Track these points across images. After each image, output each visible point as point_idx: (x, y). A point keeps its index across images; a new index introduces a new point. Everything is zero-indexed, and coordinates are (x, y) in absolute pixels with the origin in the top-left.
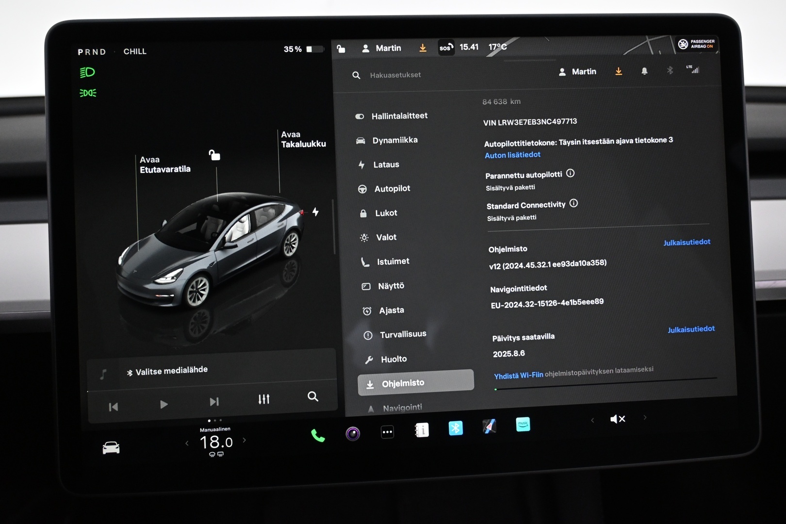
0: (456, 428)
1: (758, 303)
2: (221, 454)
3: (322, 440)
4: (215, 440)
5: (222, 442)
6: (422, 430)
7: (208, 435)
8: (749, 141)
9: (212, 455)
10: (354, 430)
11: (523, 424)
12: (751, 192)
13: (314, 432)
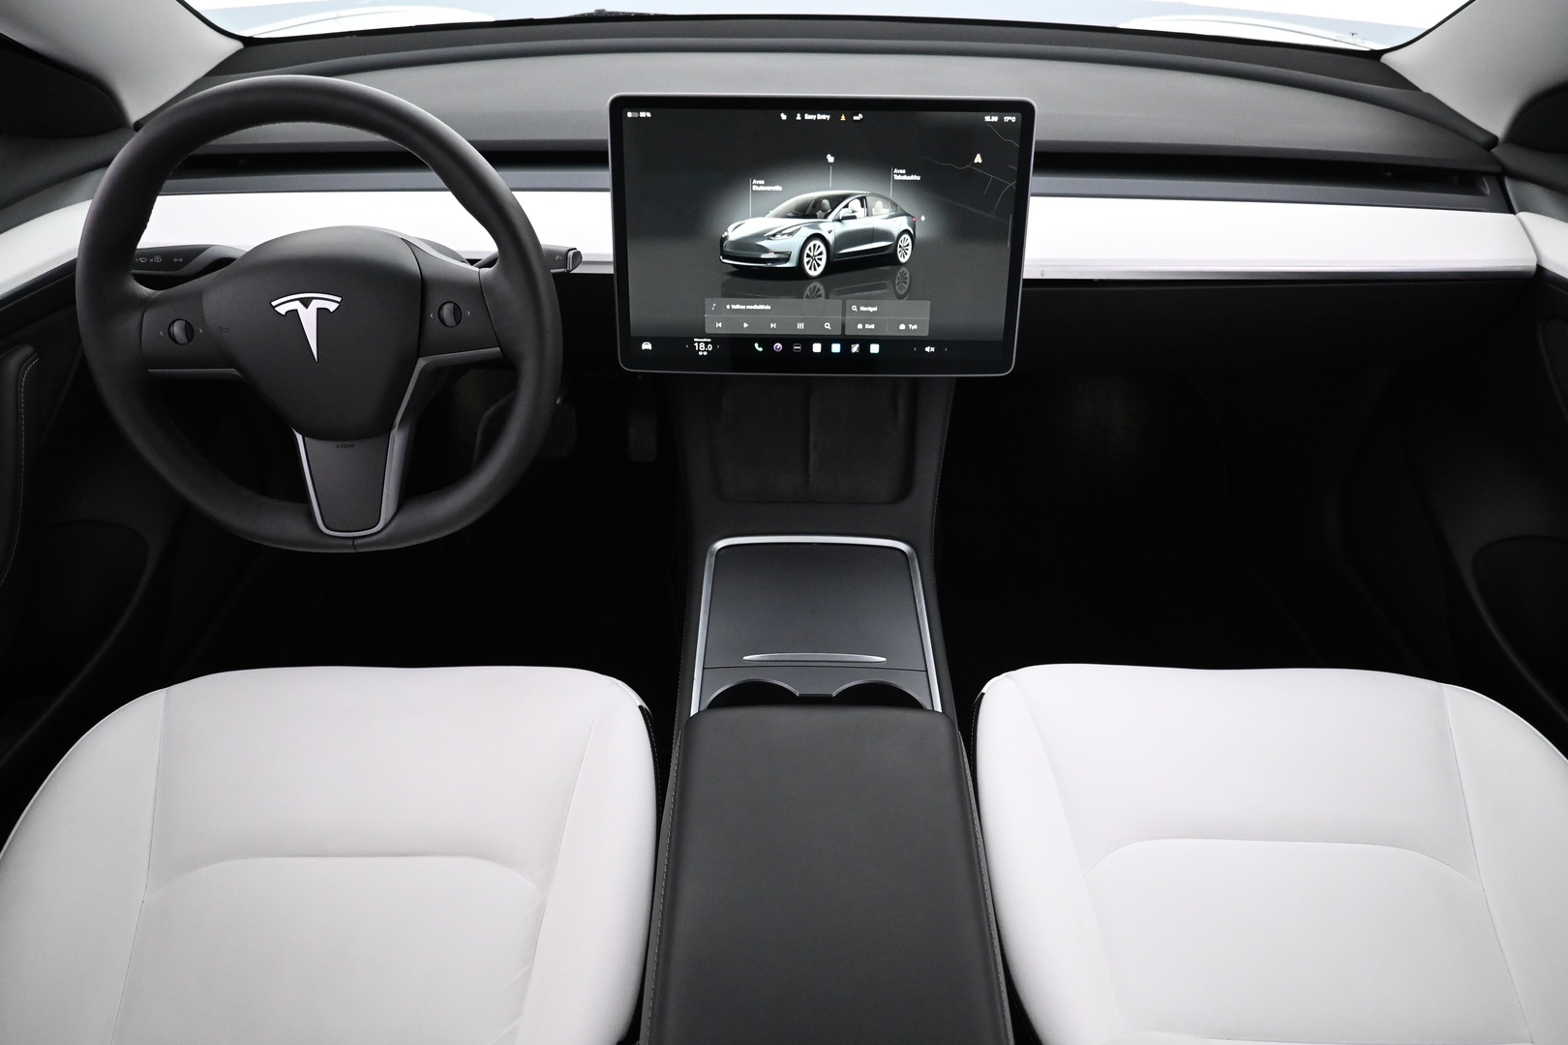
0: (836, 348)
1: (1024, 280)
2: (705, 353)
3: (760, 349)
4: (702, 345)
5: (706, 347)
6: (817, 348)
7: (699, 342)
8: (1036, 142)
9: (700, 353)
10: (778, 346)
11: (875, 348)
12: (1032, 189)
13: (756, 345)
